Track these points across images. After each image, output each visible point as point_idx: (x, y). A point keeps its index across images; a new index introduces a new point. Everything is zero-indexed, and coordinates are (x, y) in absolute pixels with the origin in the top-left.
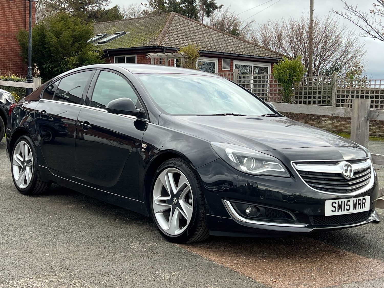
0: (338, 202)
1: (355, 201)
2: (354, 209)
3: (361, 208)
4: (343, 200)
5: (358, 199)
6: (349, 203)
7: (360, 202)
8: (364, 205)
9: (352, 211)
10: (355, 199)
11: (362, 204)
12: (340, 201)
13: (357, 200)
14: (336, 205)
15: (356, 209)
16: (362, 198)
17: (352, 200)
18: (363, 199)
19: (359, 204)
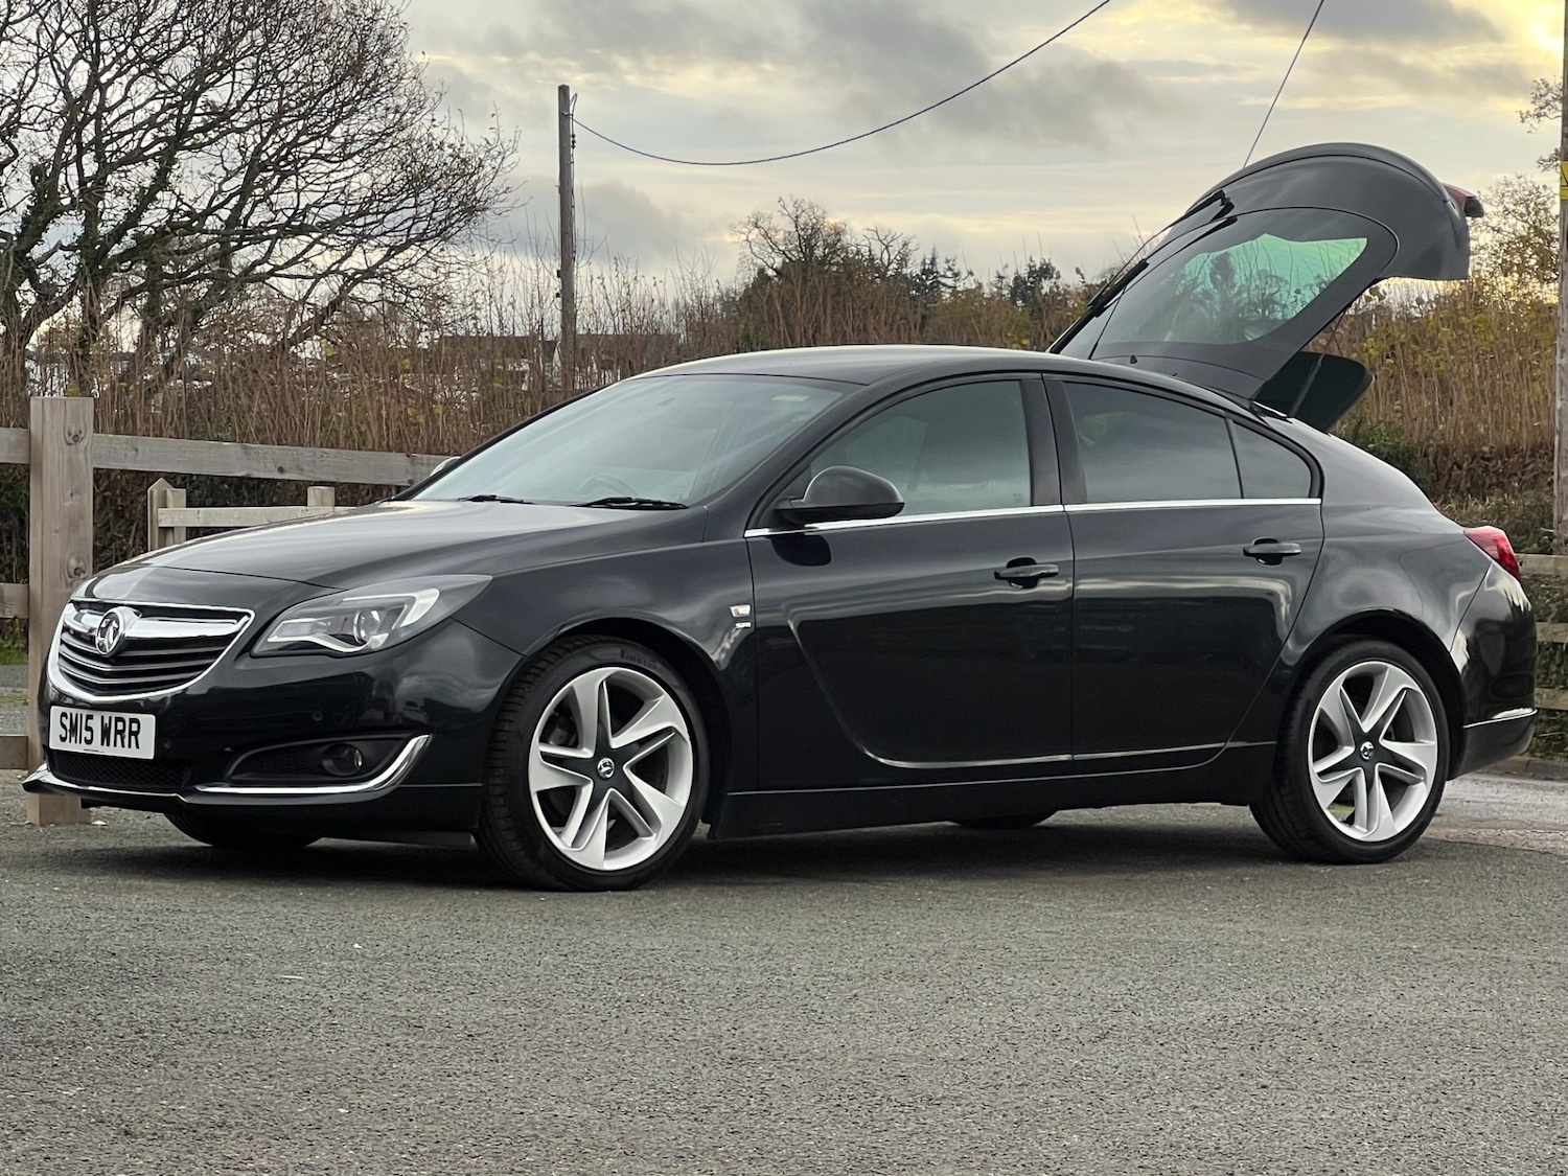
0: (71, 715)
1: (106, 721)
2: (102, 744)
3: (123, 746)
4: (79, 711)
5: (115, 715)
6: (91, 723)
7: (120, 726)
8: (133, 738)
9: (97, 748)
10: (107, 715)
11: (127, 733)
12: (74, 711)
13: (110, 718)
14: (67, 723)
15: (108, 745)
16: (127, 716)
17: (97, 716)
18: (132, 721)
19: (117, 732)
